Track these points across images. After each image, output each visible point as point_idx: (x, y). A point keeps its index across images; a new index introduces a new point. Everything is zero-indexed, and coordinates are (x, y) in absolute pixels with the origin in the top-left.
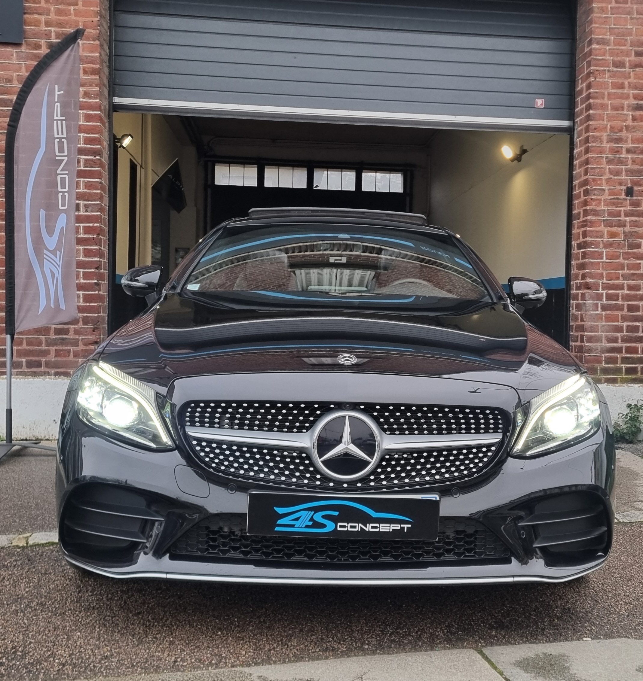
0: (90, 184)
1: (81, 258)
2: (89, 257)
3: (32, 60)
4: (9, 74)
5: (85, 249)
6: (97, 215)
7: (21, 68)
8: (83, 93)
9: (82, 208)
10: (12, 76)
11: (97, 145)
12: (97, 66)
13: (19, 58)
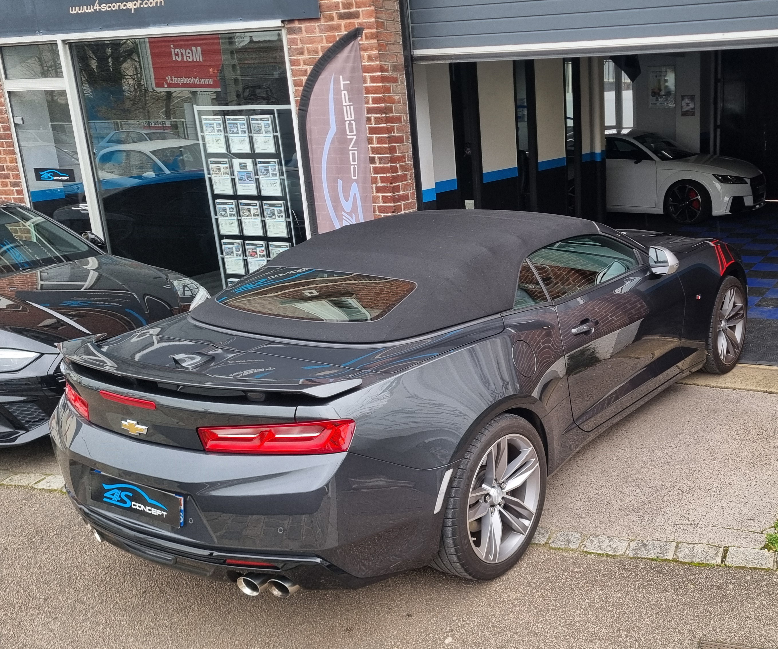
0: (380, 139)
1: (381, 204)
2: (387, 203)
3: (329, 31)
4: (316, 46)
5: (383, 196)
6: (388, 167)
7: (322, 39)
8: (367, 57)
9: (377, 160)
10: (317, 48)
11: (382, 104)
12: (374, 31)
13: (321, 31)
